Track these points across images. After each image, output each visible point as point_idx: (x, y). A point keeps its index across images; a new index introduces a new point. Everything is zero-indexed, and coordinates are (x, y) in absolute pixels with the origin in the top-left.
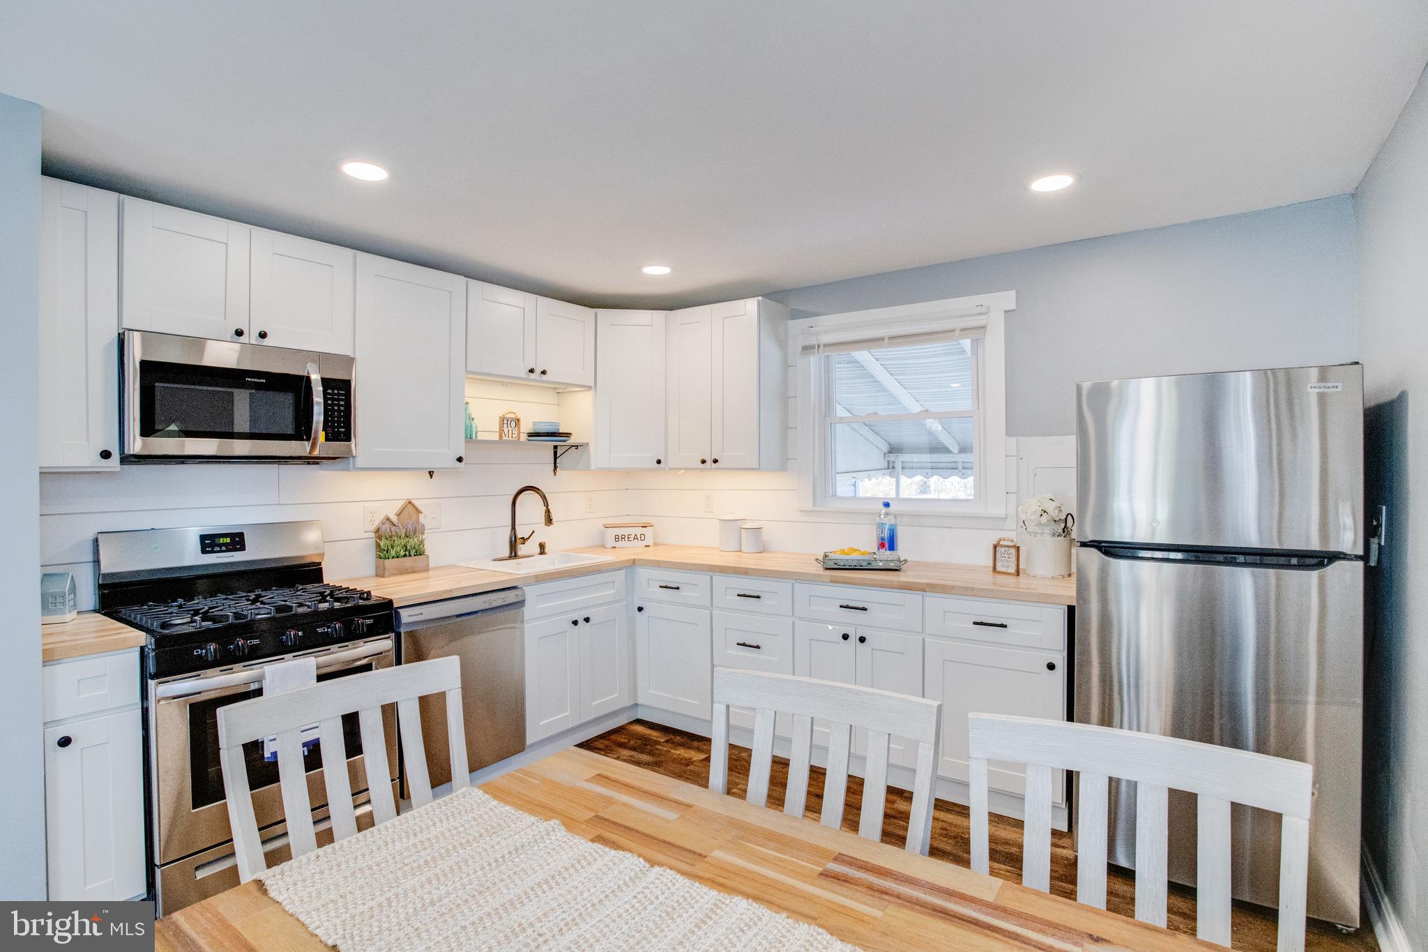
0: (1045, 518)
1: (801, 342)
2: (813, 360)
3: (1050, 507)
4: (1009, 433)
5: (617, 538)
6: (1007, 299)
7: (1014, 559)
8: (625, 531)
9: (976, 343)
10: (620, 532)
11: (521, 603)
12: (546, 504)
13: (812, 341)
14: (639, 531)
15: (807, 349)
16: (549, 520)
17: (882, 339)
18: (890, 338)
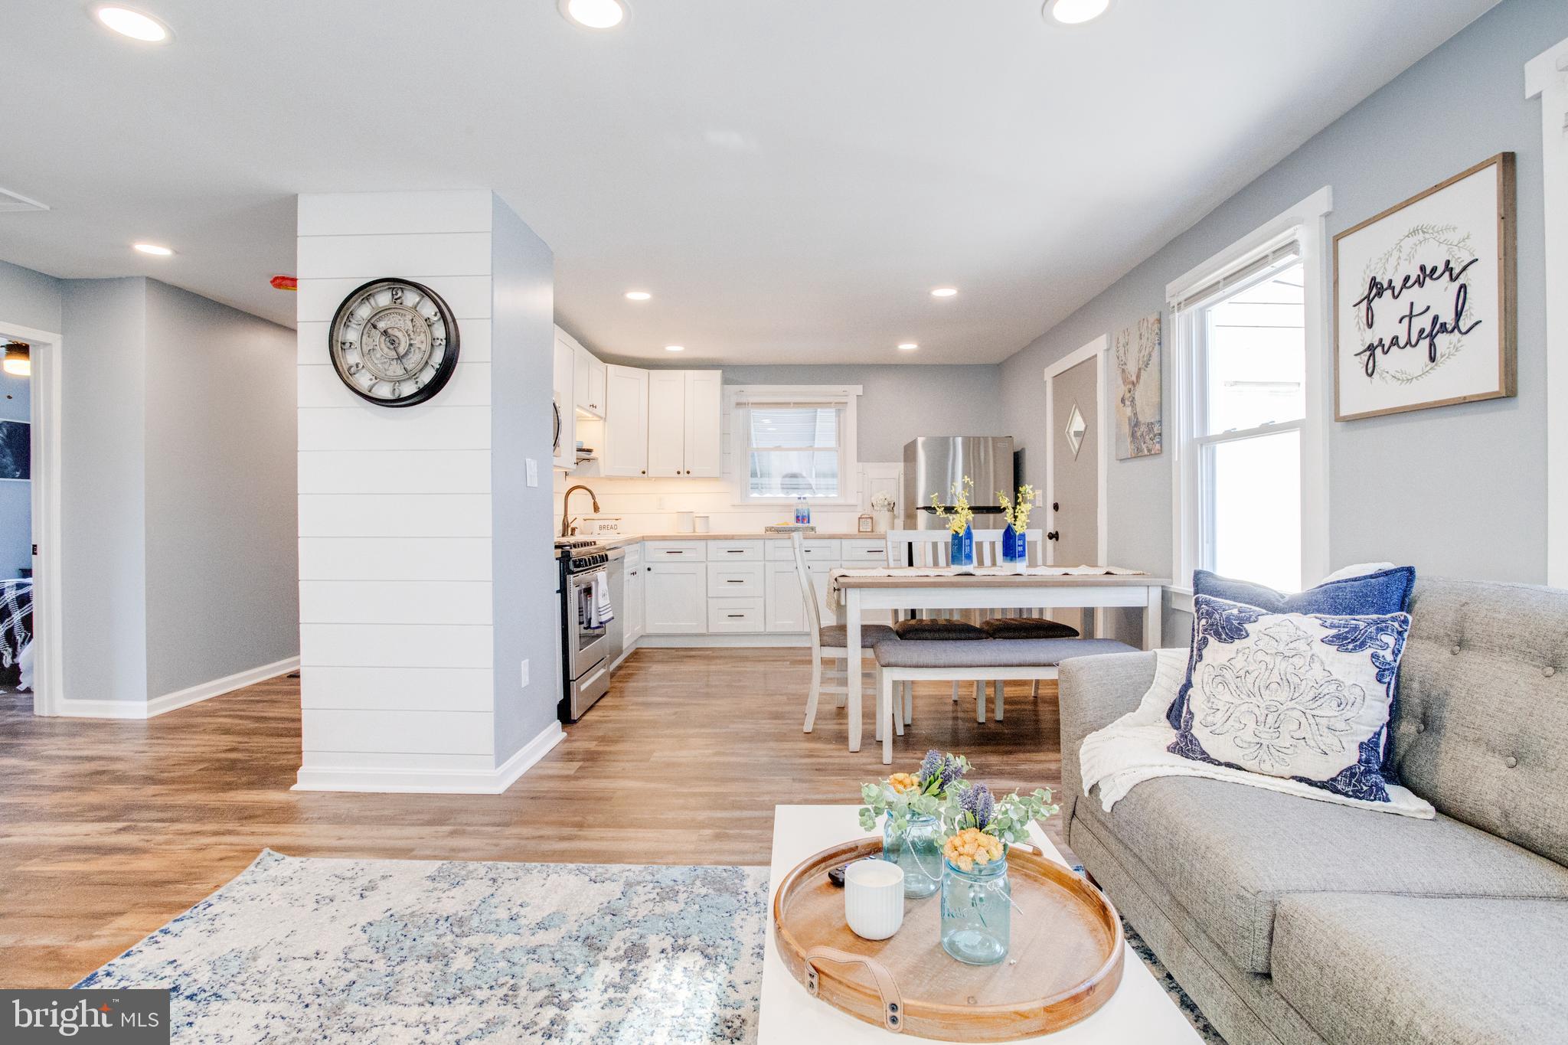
0: (886, 503)
1: (734, 399)
2: (741, 411)
3: (888, 497)
4: (859, 460)
5: (601, 528)
6: (858, 389)
7: (870, 524)
8: (606, 523)
9: (839, 411)
10: (602, 523)
11: (623, 557)
12: (593, 497)
13: (743, 400)
14: (614, 523)
15: (739, 404)
16: (596, 509)
17: (789, 403)
18: (794, 403)
